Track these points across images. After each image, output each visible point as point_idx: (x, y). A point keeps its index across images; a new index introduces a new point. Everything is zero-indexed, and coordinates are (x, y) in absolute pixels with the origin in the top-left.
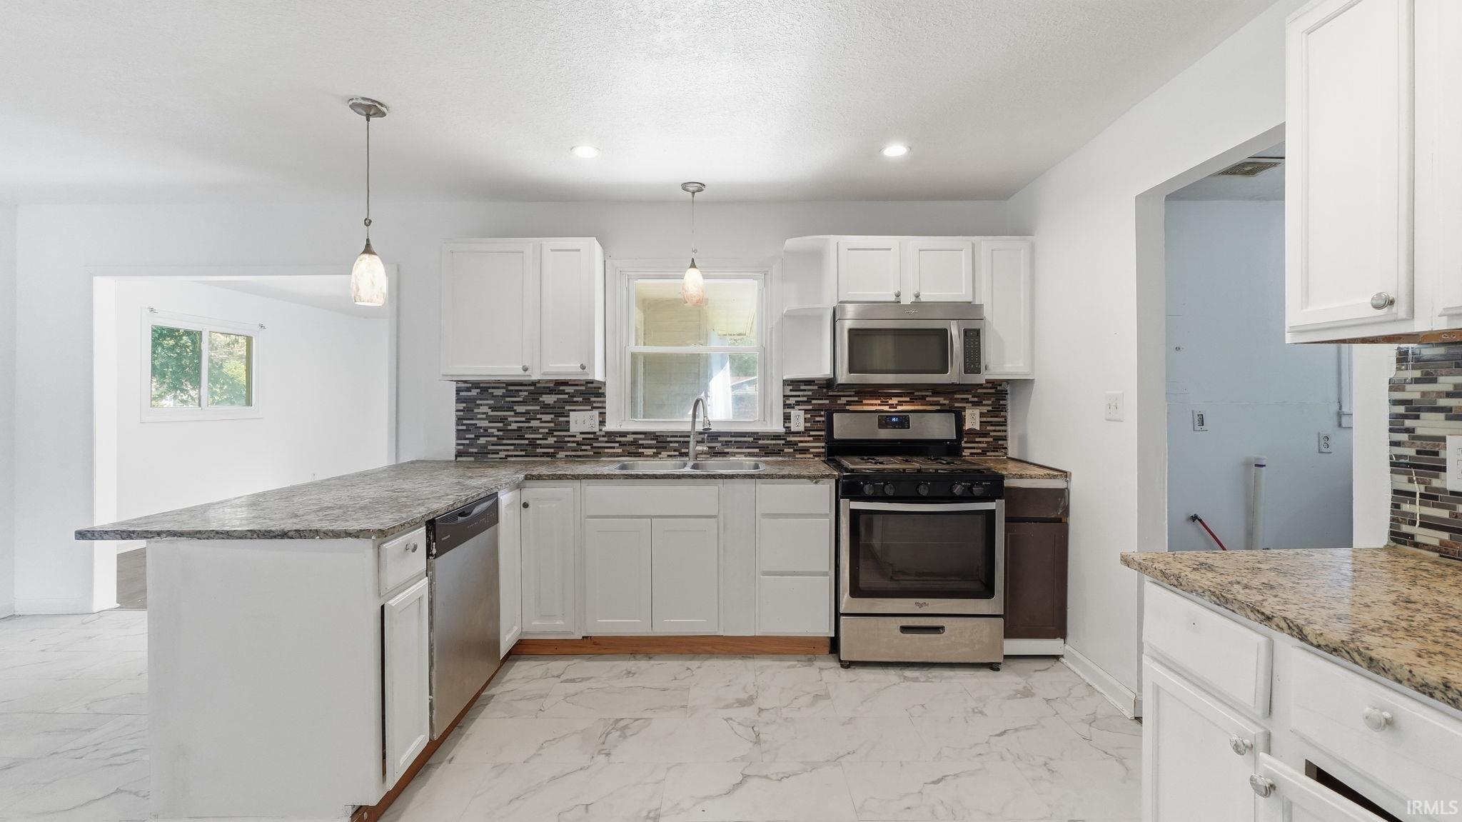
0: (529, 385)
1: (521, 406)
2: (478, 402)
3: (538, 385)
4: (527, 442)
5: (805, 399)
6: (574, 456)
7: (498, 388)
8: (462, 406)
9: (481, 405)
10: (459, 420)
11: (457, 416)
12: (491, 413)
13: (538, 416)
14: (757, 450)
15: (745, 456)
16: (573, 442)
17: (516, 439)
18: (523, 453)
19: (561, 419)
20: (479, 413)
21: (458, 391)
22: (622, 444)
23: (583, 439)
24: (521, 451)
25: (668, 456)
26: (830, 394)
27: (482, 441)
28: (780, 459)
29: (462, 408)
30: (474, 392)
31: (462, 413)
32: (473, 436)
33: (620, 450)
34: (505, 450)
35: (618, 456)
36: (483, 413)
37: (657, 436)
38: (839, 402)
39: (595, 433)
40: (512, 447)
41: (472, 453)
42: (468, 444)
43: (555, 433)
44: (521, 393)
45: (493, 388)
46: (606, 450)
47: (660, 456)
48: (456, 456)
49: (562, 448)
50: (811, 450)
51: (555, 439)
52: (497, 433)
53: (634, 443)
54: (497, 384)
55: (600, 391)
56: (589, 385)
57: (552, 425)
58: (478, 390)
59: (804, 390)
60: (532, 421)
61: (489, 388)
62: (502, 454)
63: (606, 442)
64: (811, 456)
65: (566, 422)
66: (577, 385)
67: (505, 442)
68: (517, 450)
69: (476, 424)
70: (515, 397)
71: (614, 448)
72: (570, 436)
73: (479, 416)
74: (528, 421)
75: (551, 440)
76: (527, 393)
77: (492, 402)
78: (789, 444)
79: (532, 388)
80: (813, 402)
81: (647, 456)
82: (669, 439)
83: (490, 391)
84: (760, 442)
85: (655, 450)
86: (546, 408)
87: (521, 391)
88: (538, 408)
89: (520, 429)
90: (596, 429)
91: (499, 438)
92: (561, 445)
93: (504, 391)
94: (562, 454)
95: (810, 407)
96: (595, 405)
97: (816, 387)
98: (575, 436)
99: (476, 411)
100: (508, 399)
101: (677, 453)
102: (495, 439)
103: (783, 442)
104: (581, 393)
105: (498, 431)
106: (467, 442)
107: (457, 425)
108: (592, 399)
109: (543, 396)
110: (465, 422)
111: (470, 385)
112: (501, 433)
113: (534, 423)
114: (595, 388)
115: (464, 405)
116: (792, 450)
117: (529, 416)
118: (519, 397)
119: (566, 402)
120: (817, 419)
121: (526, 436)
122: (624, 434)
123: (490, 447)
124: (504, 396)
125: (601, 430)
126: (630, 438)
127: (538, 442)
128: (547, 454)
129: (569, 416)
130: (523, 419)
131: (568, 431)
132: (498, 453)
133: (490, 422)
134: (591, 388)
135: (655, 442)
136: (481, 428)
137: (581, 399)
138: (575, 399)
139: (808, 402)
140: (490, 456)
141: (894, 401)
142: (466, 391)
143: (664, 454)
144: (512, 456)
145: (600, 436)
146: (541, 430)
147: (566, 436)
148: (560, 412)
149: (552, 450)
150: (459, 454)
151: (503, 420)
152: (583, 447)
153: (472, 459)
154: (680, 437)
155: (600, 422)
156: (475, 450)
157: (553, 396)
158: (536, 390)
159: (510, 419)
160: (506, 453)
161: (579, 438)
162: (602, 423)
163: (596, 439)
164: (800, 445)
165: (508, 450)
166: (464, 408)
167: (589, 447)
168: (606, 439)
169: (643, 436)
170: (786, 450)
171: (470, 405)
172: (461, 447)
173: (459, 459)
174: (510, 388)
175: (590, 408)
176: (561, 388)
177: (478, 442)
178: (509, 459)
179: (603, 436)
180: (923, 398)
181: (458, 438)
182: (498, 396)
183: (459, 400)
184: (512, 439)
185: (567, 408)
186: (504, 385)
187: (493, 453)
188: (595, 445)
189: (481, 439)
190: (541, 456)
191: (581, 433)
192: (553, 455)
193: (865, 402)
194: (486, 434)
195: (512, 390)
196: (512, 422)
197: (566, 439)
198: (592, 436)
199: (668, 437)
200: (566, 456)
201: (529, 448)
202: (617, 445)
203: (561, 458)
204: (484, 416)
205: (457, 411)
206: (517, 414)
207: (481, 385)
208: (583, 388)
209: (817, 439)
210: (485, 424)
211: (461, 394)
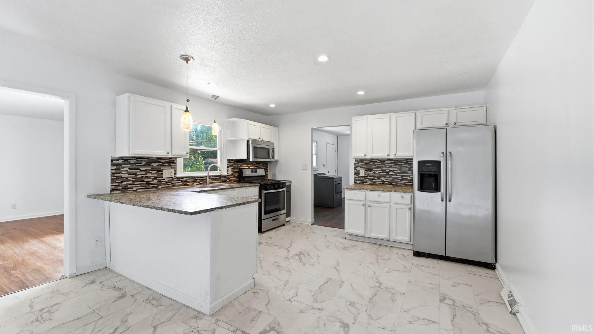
0: (147, 159)
1: (143, 167)
2: (123, 166)
3: (150, 159)
4: (145, 183)
5: (231, 165)
6: (165, 187)
7: (132, 160)
8: (114, 168)
9: (124, 167)
10: (113, 174)
11: (112, 172)
12: (129, 171)
13: (150, 172)
14: (220, 181)
15: (217, 183)
16: (164, 182)
17: (140, 182)
18: (144, 187)
19: (159, 173)
20: (123, 171)
21: (112, 160)
22: (182, 181)
23: (168, 180)
24: (143, 186)
25: (196, 185)
26: (237, 163)
27: (125, 183)
28: (226, 183)
29: (114, 169)
30: (121, 161)
31: (114, 171)
32: (120, 181)
33: (181, 184)
34: (136, 187)
35: (180, 186)
36: (125, 171)
37: (193, 178)
38: (239, 166)
39: (172, 178)
40: (139, 185)
41: (120, 189)
42: (117, 185)
43: (157, 178)
44: (143, 162)
45: (130, 159)
46: (177, 184)
47: (194, 185)
48: (111, 192)
49: (160, 184)
50: (233, 180)
51: (157, 181)
52: (132, 179)
53: (186, 181)
54: (132, 158)
55: (174, 162)
56: (170, 159)
57: (156, 175)
58: (123, 161)
59: (231, 162)
60: (147, 174)
61: (128, 159)
62: (135, 189)
63: (177, 181)
64: (233, 182)
65: (162, 174)
66: (166, 159)
67: (135, 183)
68: (141, 186)
69: (122, 176)
70: (140, 163)
71: (179, 183)
72: (163, 179)
73: (123, 172)
74: (146, 174)
75: (155, 181)
76: (145, 162)
77: (129, 166)
78: (228, 179)
79: (148, 160)
80: (233, 166)
81: (190, 185)
82: (197, 179)
83: (128, 161)
84: (221, 178)
85: (192, 183)
86: (153, 168)
87: (143, 161)
88: (150, 168)
89: (142, 177)
90: (173, 176)
91: (133, 182)
92: (160, 183)
93: (135, 161)
94: (160, 187)
95: (233, 167)
96: (172, 167)
97: (234, 162)
98: (165, 179)
99: (121, 170)
100: (137, 165)
101: (199, 183)
102: (131, 182)
103: (226, 178)
104: (167, 163)
105: (133, 178)
106: (117, 184)
107: (112, 176)
108: (171, 165)
109: (152, 163)
110: (115, 175)
111: (119, 158)
112: (134, 179)
113: (148, 175)
114: (172, 160)
115: (116, 167)
116: (228, 180)
117: (146, 172)
118: (142, 163)
119: (161, 166)
120: (234, 171)
121: (145, 180)
122: (182, 178)
123: (128, 186)
124: (135, 163)
125: (174, 177)
126: (185, 179)
127: (150, 182)
128: (154, 187)
129: (163, 171)
130: (144, 173)
131: (163, 177)
132: (133, 188)
133: (128, 175)
134: (171, 160)
135: (192, 180)
136: (124, 177)
137: (167, 165)
138: (165, 165)
139: (232, 166)
140: (128, 190)
141: (249, 166)
142: (117, 161)
143: (195, 184)
144: (139, 189)
145: (174, 179)
146: (151, 178)
147: (161, 179)
148: (159, 170)
149: (156, 185)
150: (112, 190)
151: (135, 174)
152: (168, 183)
153: (120, 192)
154: (200, 178)
155: (174, 173)
156: (121, 188)
157: (156, 163)
158: (149, 161)
159: (138, 173)
160: (136, 188)
161: (166, 180)
162: (175, 174)
163: (173, 180)
164: (230, 179)
165: (137, 187)
166: (115, 168)
167: (170, 183)
168: (176, 180)
169: (189, 178)
170: (227, 180)
171: (118, 167)
172: (114, 187)
173: (112, 192)
174: (138, 160)
175: (170, 168)
176: (159, 160)
177: (123, 184)
178: (138, 190)
179: (175, 179)
180: (254, 165)
181: (112, 183)
182: (132, 163)
183: (112, 165)
184: (139, 182)
185: (162, 168)
186: (135, 158)
187: (130, 189)
188: (172, 182)
189: (124, 182)
190: (151, 188)
191: (167, 178)
192: (156, 187)
193: (244, 166)
194: (127, 180)
195: (139, 161)
196: (139, 174)
197: (162, 181)
198: (171, 179)
199: (197, 178)
200: (162, 187)
201: (147, 185)
202: (180, 182)
203: (160, 188)
204: (126, 172)
205: (112, 170)
206: (141, 171)
207: (124, 158)
208: (168, 160)
209: (234, 176)
210: (126, 175)
211: (114, 162)
